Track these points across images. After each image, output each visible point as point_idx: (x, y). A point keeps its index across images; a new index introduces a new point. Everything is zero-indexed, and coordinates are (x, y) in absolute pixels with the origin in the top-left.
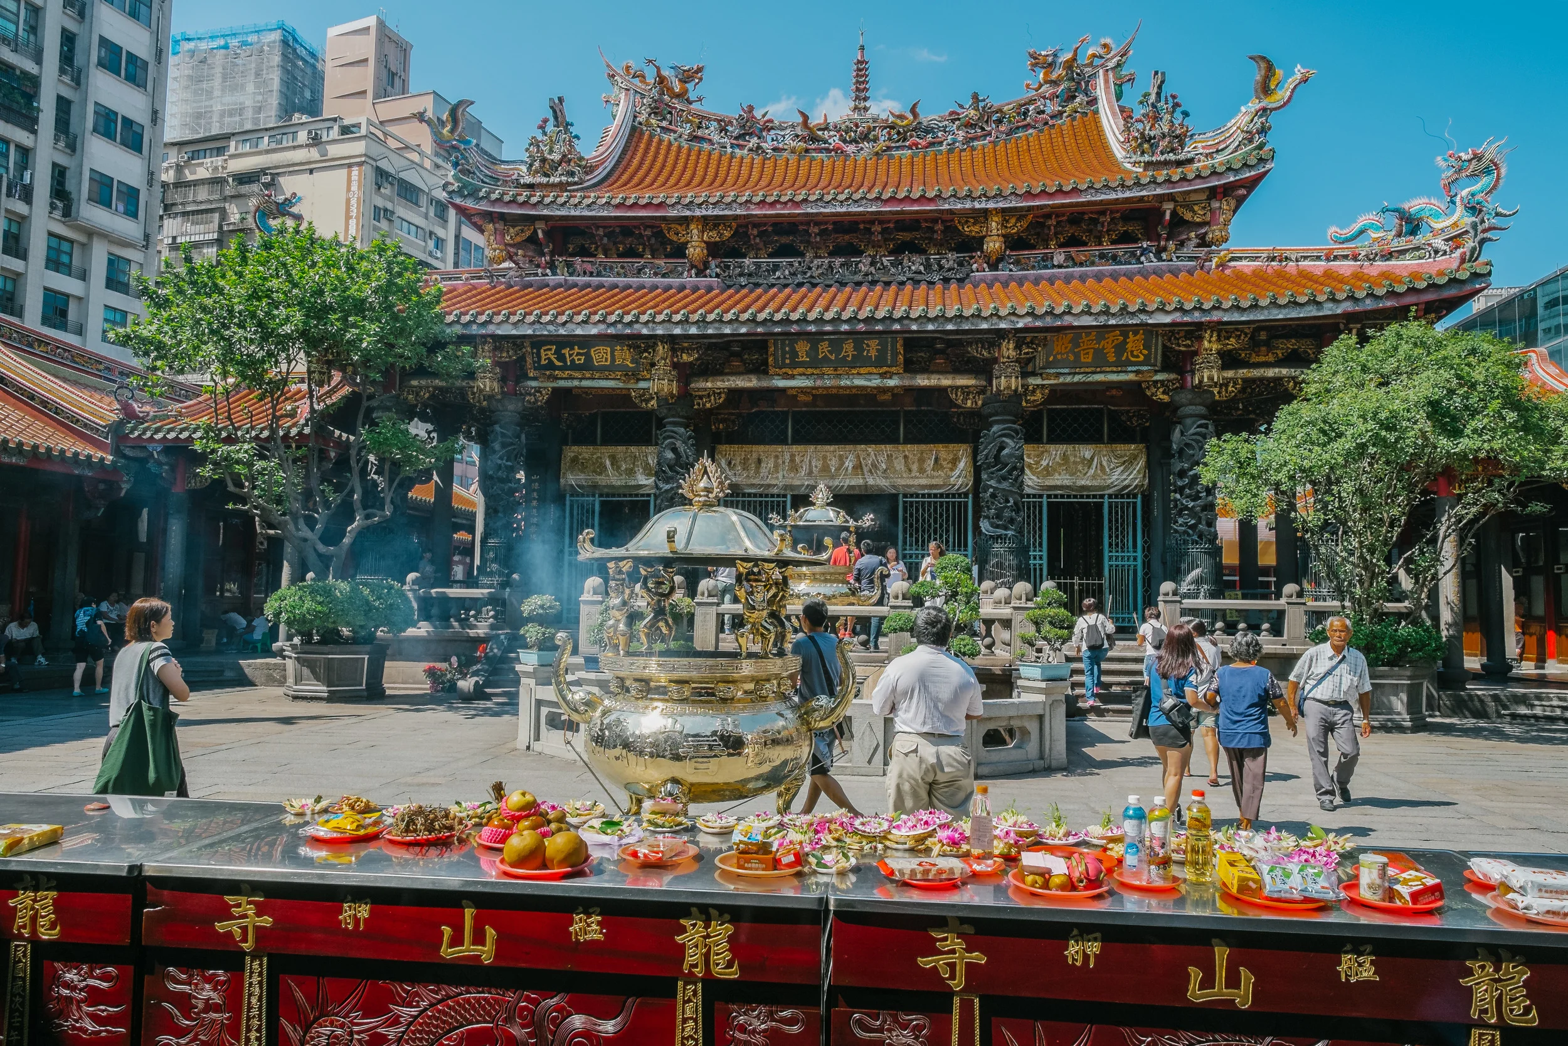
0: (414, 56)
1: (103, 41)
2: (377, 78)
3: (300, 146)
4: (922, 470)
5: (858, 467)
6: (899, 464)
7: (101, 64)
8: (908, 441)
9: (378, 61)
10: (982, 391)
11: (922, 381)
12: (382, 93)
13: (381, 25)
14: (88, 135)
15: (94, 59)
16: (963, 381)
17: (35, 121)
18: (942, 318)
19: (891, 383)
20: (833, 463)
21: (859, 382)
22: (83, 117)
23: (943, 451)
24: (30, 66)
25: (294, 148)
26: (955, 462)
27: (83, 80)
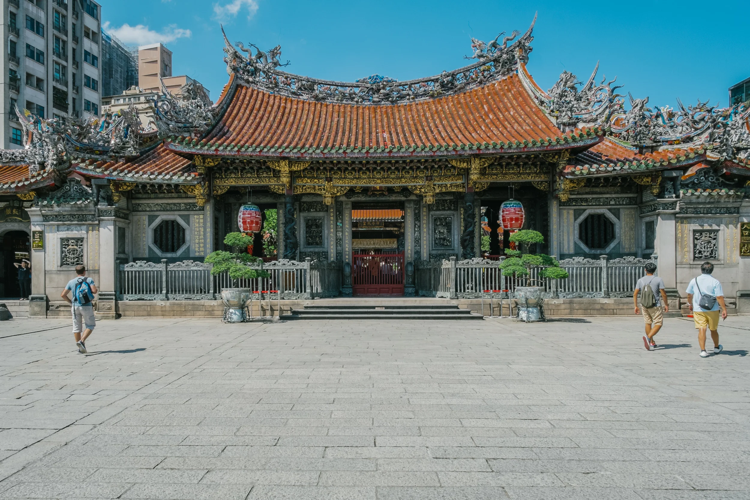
0: (173, 56)
1: (86, 76)
2: (161, 69)
3: (142, 103)
4: (387, 244)
5: (374, 244)
6: (382, 243)
7: (85, 85)
8: (384, 238)
9: (161, 61)
10: (399, 231)
11: (388, 229)
12: (163, 75)
13: (162, 46)
14: (83, 111)
15: (83, 83)
16: (395, 229)
17: (67, 108)
18: (391, 219)
19: (382, 229)
20: (369, 243)
21: (376, 229)
22: (81, 105)
23: (392, 240)
24: (64, 89)
25: (139, 103)
26: (393, 242)
27: (79, 91)
